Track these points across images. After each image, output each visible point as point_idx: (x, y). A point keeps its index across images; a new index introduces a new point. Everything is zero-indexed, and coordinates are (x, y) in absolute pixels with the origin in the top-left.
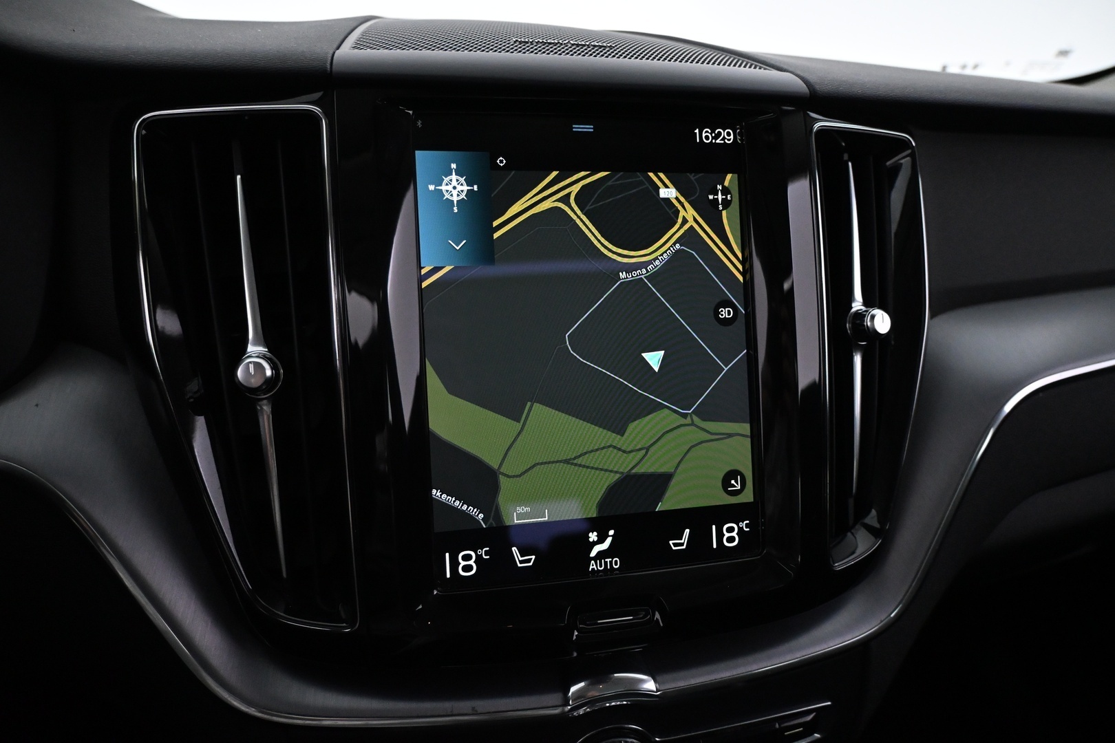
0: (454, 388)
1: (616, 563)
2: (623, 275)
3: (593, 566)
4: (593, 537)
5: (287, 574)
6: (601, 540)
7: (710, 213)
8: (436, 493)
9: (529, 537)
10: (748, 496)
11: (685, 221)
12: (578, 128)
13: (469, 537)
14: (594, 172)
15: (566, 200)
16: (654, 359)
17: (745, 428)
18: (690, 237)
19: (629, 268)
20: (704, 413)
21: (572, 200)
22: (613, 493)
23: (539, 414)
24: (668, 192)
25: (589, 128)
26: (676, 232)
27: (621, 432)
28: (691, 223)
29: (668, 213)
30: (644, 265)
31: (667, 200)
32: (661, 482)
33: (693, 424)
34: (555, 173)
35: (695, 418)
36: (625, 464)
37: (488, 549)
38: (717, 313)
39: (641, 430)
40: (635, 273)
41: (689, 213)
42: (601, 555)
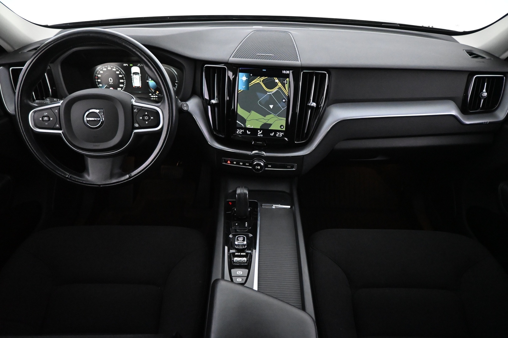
0: (241, 107)
1: (262, 135)
2: (268, 93)
3: (258, 135)
4: (259, 131)
5: (218, 129)
6: (260, 132)
7: (284, 85)
8: (237, 121)
9: (250, 129)
10: (284, 129)
11: (279, 85)
12: (263, 70)
13: (241, 128)
14: (265, 77)
15: (260, 81)
16: (271, 106)
17: (285, 119)
18: (280, 88)
19: (269, 92)
20: (278, 116)
21: (261, 81)
22: (263, 125)
23: (253, 112)
24: (277, 81)
25: (265, 70)
26: (277, 87)
27: (265, 117)
28: (280, 86)
29: (276, 84)
30: (272, 92)
31: (276, 82)
32: (270, 125)
33: (276, 117)
34: (259, 77)
35: (277, 117)
36: (265, 122)
37: (247, 131)
38: (282, 100)
39: (268, 117)
40: (270, 93)
41: (280, 84)
42: (260, 134)
